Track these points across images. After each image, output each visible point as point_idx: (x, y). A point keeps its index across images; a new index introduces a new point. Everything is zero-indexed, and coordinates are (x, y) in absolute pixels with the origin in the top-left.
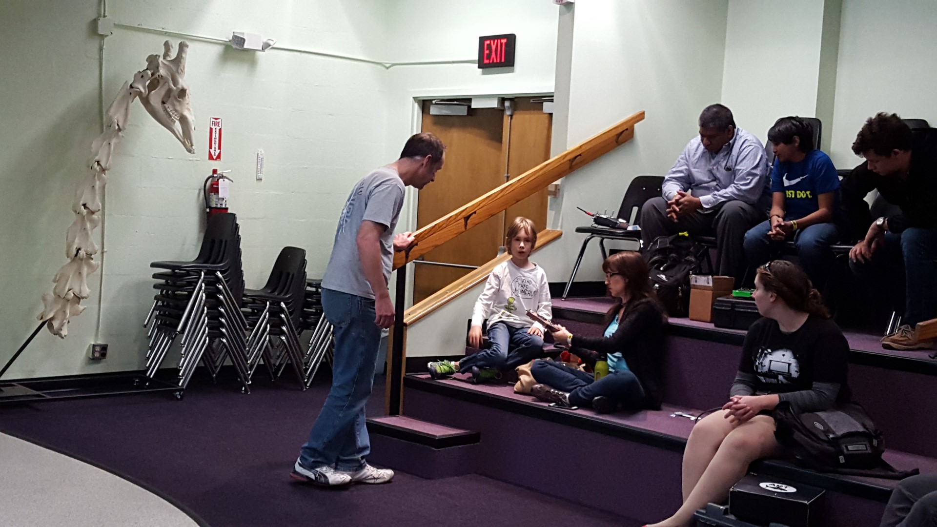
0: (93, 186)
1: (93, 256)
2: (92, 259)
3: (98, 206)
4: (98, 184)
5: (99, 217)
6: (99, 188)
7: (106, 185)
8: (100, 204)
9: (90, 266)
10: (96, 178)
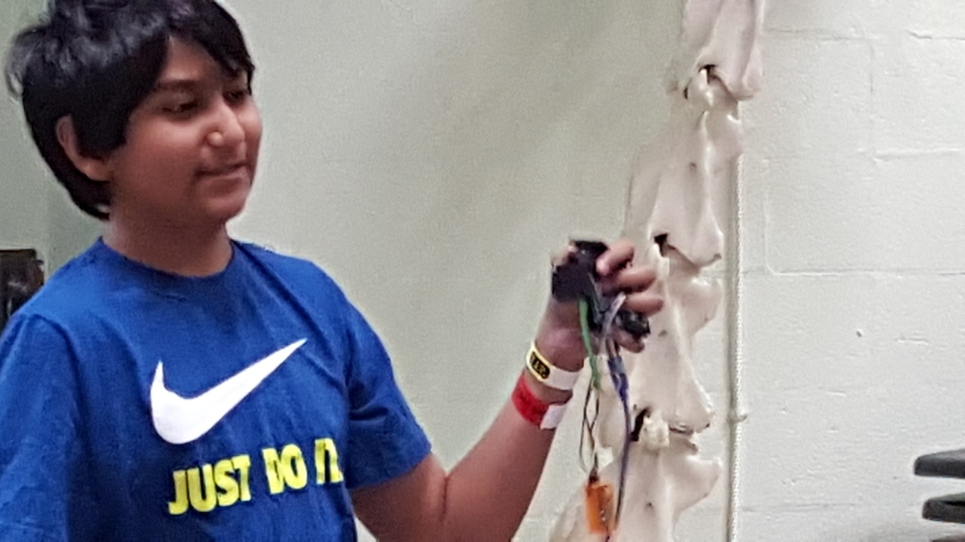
0: (693, 165)
1: (695, 439)
2: (693, 448)
3: (713, 240)
4: (709, 155)
5: (715, 284)
6: (716, 171)
7: (741, 160)
8: (720, 234)
9: (686, 476)
10: (704, 131)
